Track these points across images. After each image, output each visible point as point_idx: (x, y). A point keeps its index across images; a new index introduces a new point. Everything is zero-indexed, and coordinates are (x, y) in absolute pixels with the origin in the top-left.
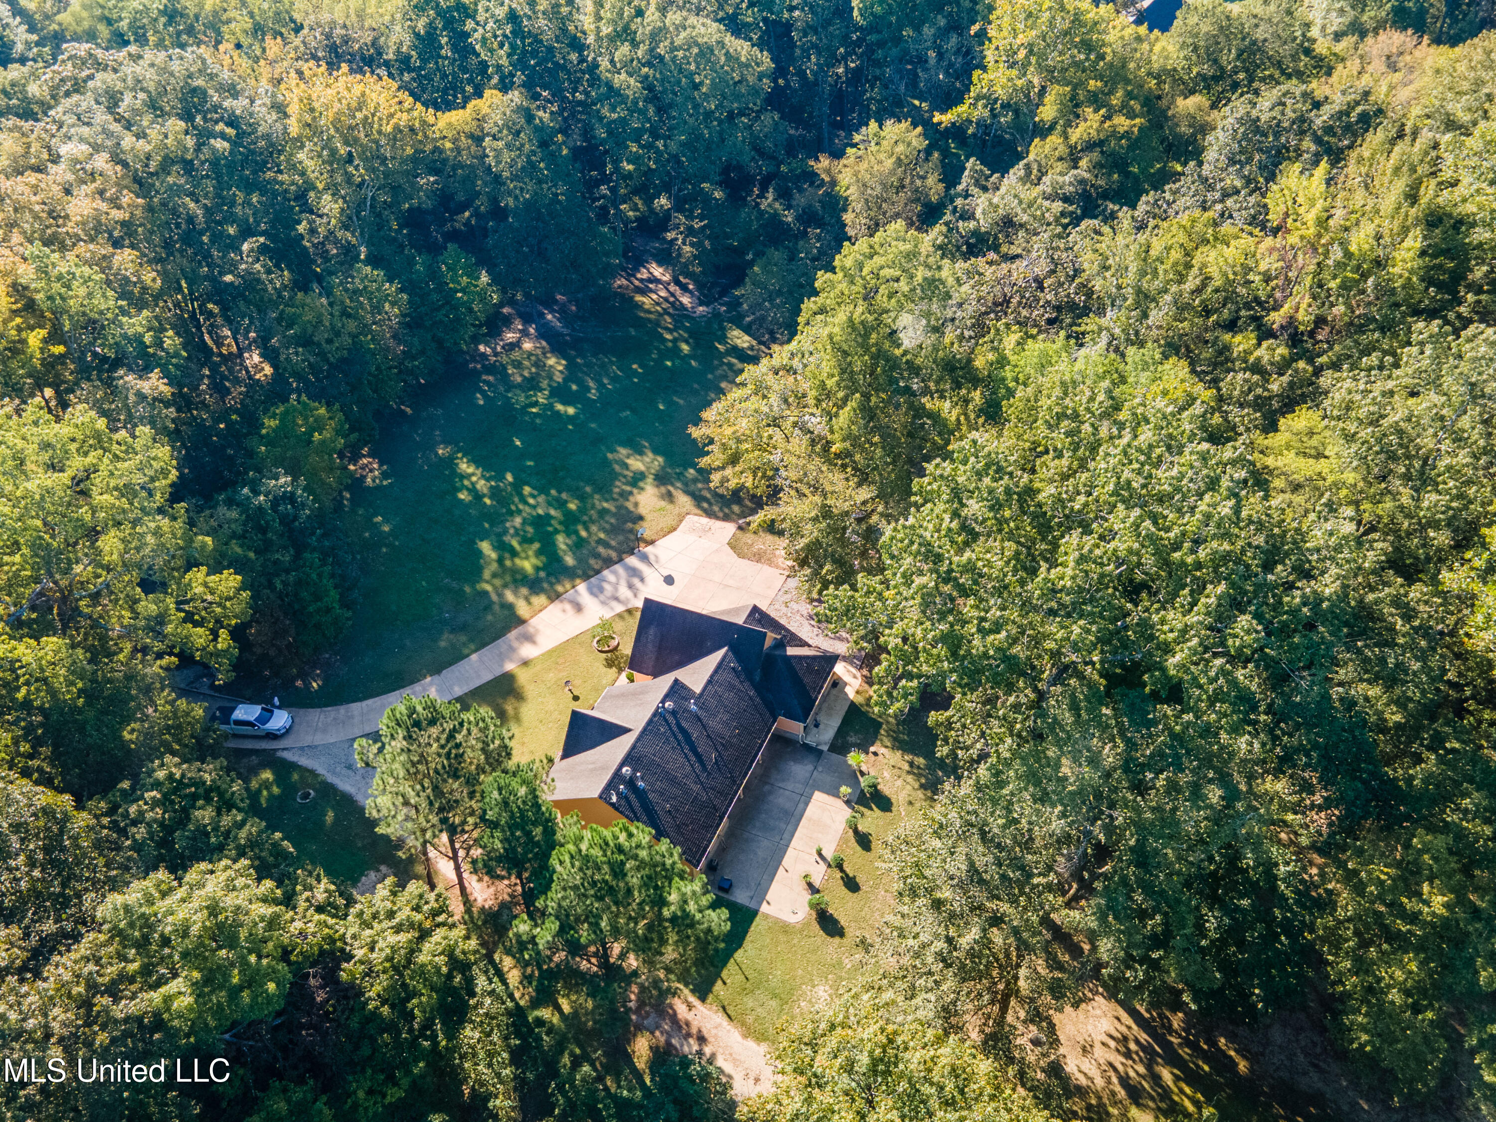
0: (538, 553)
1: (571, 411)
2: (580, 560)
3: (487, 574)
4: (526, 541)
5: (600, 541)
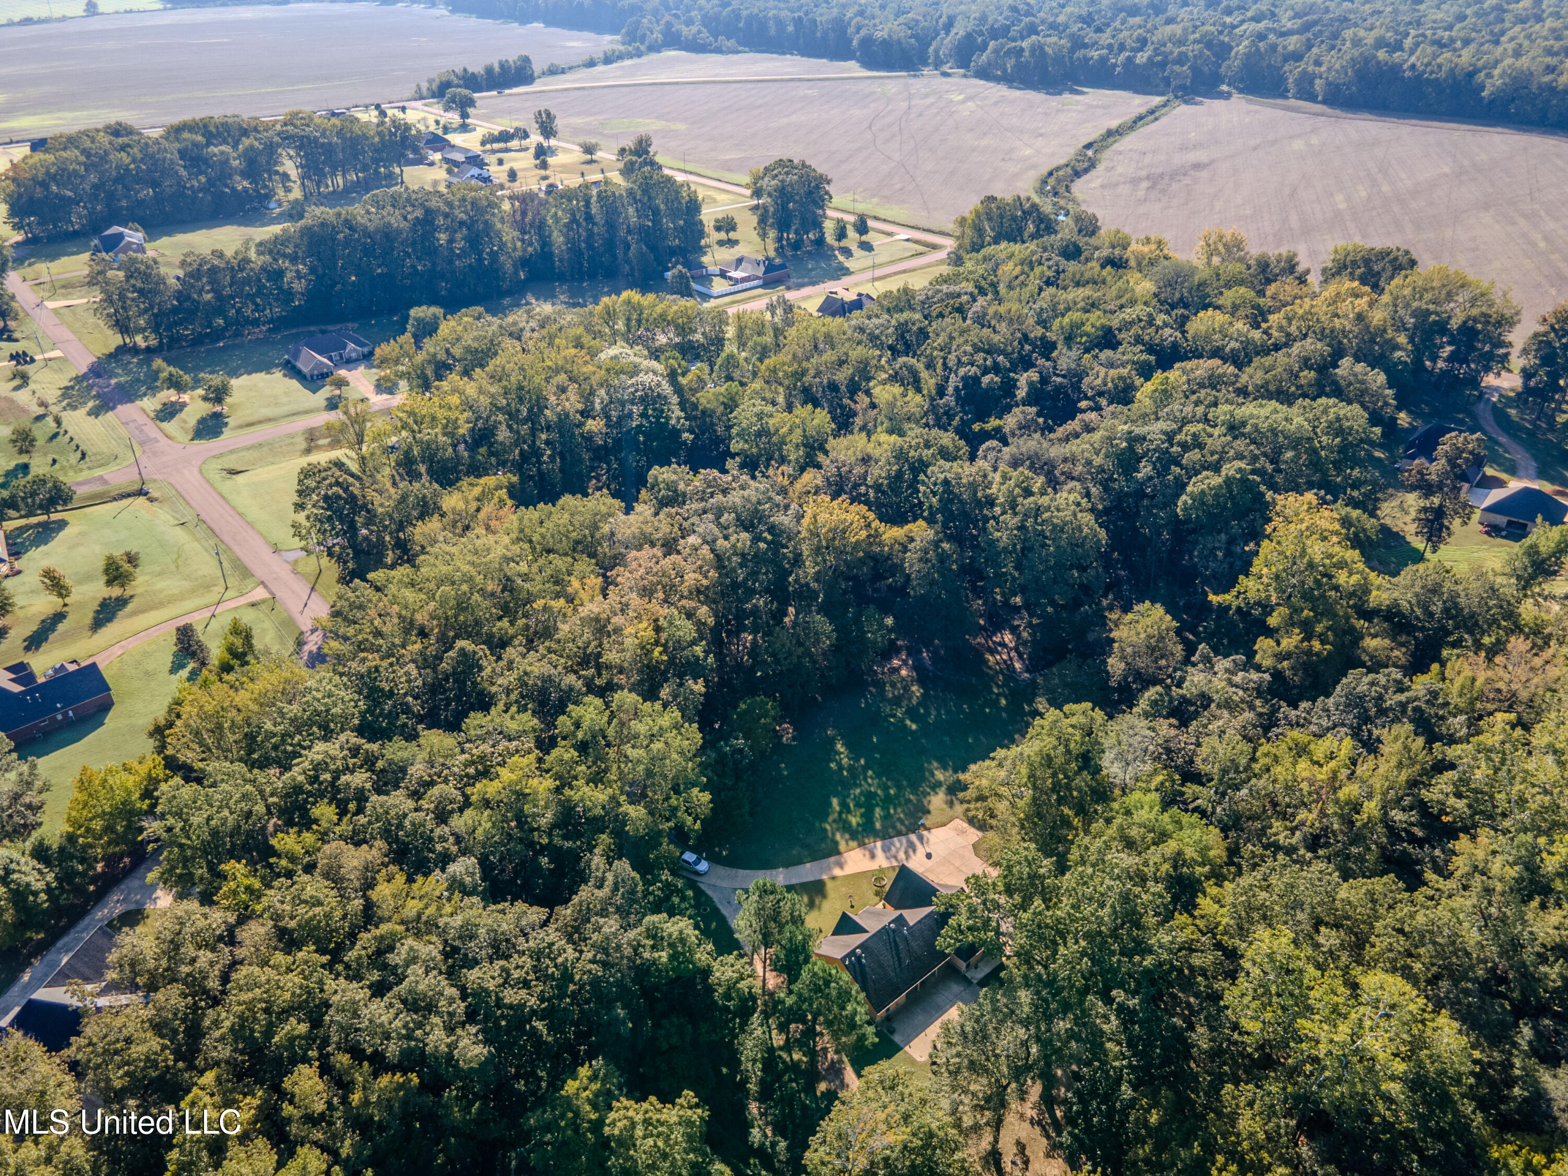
0: (862, 816)
1: (914, 727)
2: (884, 827)
3: (830, 819)
4: (858, 805)
5: (899, 819)
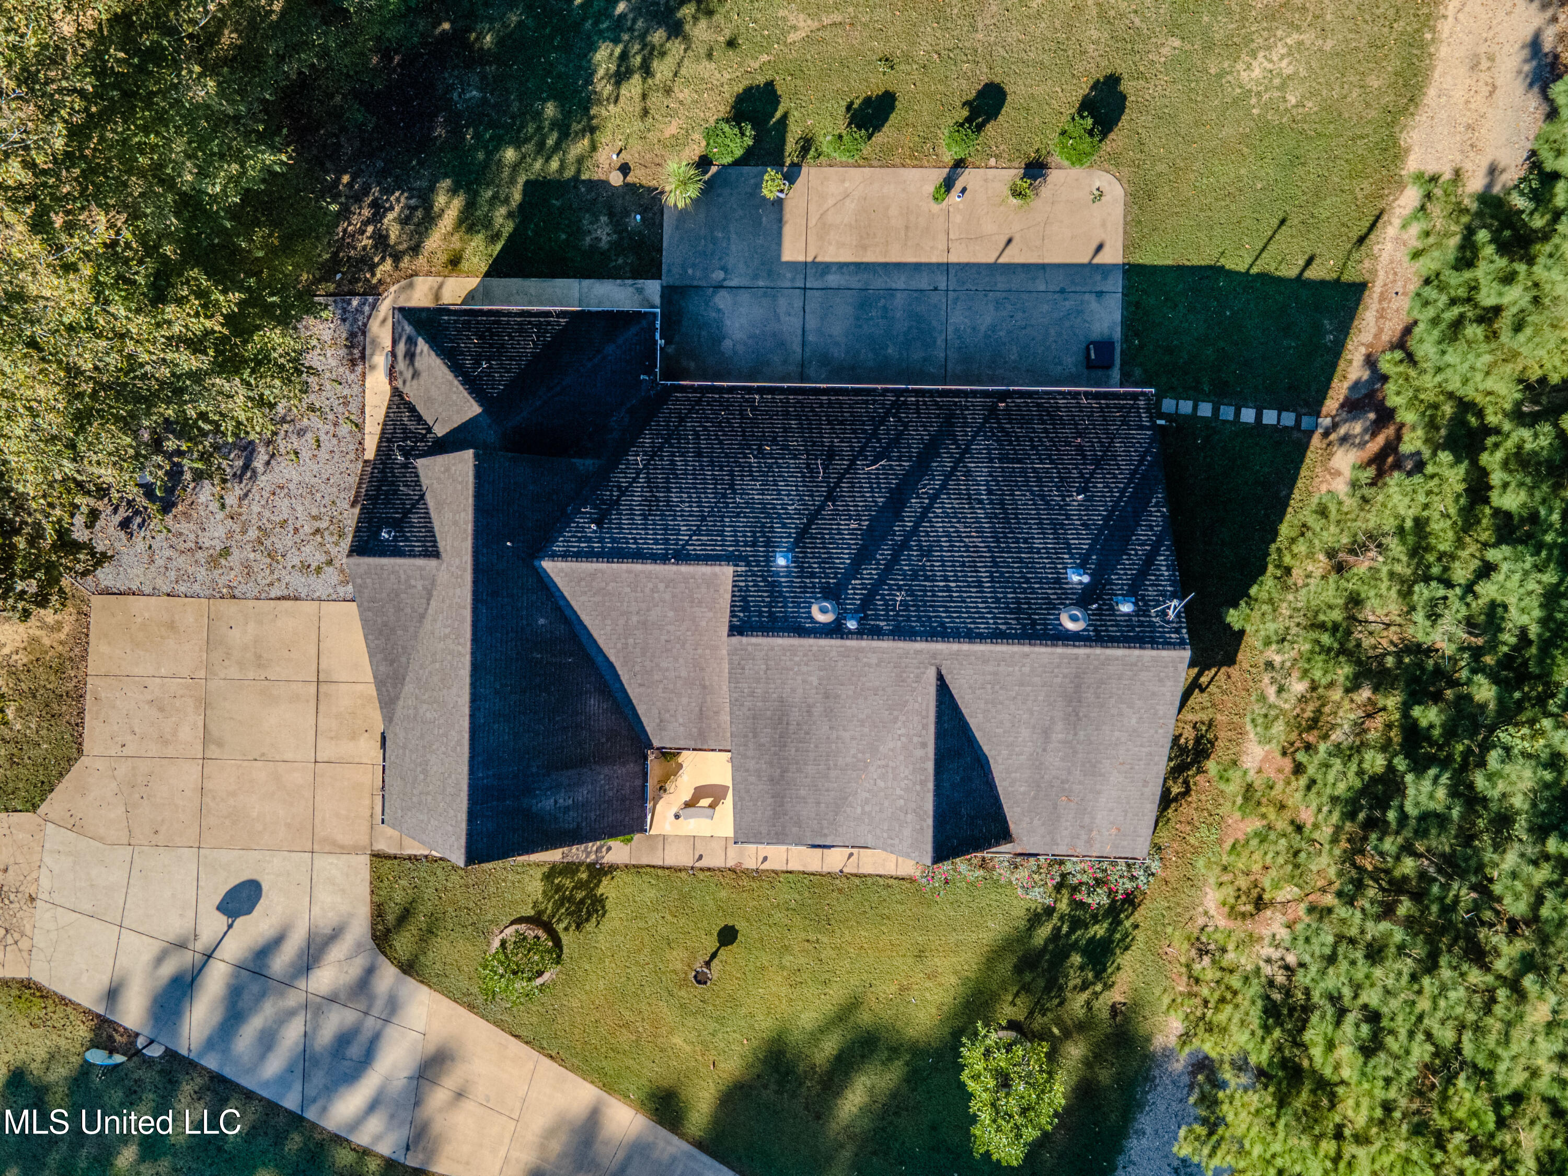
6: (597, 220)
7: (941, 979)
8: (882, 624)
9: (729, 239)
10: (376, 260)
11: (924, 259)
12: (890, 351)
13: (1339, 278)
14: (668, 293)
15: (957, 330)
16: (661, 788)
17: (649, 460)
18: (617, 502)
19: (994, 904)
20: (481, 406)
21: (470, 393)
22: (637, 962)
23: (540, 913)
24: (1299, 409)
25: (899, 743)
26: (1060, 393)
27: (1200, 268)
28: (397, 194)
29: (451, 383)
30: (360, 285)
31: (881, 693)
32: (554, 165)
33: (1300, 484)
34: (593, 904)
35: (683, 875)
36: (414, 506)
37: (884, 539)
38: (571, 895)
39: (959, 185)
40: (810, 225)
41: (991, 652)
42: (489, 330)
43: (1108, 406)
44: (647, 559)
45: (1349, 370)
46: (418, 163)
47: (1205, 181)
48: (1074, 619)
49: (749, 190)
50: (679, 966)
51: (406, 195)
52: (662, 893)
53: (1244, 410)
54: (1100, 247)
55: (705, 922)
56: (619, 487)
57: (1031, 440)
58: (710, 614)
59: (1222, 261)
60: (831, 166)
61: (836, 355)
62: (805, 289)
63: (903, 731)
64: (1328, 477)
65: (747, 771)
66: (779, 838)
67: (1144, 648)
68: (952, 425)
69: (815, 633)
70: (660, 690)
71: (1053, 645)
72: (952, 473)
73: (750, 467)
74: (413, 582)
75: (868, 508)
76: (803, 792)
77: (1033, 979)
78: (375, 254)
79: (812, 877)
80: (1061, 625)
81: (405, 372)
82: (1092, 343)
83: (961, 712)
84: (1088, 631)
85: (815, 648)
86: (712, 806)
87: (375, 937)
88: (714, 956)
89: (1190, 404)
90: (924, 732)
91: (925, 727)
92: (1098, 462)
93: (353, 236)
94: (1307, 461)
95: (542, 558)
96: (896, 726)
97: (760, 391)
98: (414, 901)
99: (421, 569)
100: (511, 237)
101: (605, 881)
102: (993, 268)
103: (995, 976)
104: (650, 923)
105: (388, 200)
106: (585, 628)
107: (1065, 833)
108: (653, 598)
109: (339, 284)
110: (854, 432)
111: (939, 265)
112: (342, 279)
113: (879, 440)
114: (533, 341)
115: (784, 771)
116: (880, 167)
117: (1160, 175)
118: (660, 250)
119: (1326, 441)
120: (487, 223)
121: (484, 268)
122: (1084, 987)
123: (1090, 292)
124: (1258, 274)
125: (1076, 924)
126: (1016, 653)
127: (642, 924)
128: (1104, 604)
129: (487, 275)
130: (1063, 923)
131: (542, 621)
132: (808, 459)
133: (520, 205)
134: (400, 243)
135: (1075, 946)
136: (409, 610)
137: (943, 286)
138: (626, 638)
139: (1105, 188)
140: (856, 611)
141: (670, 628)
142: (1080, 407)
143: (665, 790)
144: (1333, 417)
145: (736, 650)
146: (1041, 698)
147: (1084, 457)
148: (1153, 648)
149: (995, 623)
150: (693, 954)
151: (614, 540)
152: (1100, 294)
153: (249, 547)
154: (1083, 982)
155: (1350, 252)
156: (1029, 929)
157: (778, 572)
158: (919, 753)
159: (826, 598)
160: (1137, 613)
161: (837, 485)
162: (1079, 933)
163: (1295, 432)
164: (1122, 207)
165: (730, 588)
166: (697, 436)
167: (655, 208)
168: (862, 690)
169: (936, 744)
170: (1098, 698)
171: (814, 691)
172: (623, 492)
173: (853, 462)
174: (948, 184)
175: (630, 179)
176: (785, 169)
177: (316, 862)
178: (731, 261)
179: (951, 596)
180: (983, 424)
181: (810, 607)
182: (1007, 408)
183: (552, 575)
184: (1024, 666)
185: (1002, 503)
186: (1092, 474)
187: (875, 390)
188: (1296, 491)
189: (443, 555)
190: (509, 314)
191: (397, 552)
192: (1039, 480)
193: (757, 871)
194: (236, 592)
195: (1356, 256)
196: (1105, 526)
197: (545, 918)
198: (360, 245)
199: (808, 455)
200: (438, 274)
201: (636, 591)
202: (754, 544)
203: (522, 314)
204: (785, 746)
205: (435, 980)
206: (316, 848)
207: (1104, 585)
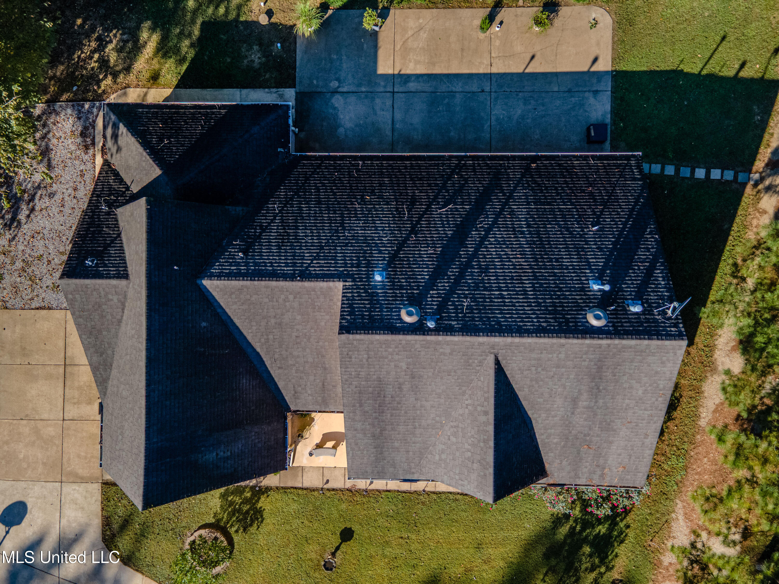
6: (251, 48)
7: (493, 564)
8: (453, 323)
9: (341, 60)
10: (101, 77)
11: (474, 71)
12: (452, 134)
13: (763, 76)
14: (300, 97)
15: (497, 119)
16: (299, 436)
17: (283, 207)
18: (259, 237)
19: (529, 511)
20: (161, 169)
21: (154, 161)
22: (285, 553)
23: (218, 521)
24: (737, 169)
25: (467, 411)
26: (574, 156)
27: (666, 71)
28: (114, 32)
29: (142, 155)
30: (90, 94)
31: (453, 374)
32: (222, 10)
33: (737, 220)
34: (255, 514)
35: (316, 493)
36: (112, 242)
37: (453, 260)
38: (240, 509)
39: (498, 19)
40: (397, 49)
41: (536, 343)
42: (171, 118)
43: (609, 165)
44: (280, 277)
45: (772, 140)
46: (128, 10)
47: (669, 11)
48: (597, 318)
49: (354, 26)
50: (313, 556)
51: (120, 32)
52: (301, 506)
53: (697, 170)
54: (595, 60)
55: (331, 525)
56: (261, 227)
57: (556, 189)
58: (328, 317)
59: (682, 67)
60: (410, 8)
61: (415, 137)
62: (393, 92)
63: (469, 402)
64: (757, 214)
65: (356, 430)
66: (381, 475)
67: (652, 339)
68: (499, 179)
69: (404, 331)
70: (294, 371)
71: (583, 338)
72: (500, 213)
73: (356, 210)
74: (110, 297)
75: (441, 239)
76: (396, 444)
77: (558, 563)
78: (100, 73)
79: (404, 495)
80: (587, 322)
81: (112, 149)
82: (591, 125)
83: (512, 388)
84: (608, 326)
85: (404, 342)
86: (335, 447)
87: (104, 540)
88: (338, 548)
89: (659, 166)
90: (486, 403)
91: (486, 399)
92: (605, 204)
93: (85, 60)
94: (743, 203)
95: (203, 278)
96: (464, 398)
97: (363, 158)
98: (131, 514)
99: (115, 287)
100: (193, 61)
101: (263, 498)
102: (522, 76)
103: (530, 561)
104: (294, 527)
105: (108, 36)
106: (237, 328)
107: (585, 470)
108: (285, 306)
109: (75, 94)
110: (429, 185)
111: (485, 74)
112: (77, 90)
113: (447, 191)
114: (201, 125)
115: (383, 430)
116: (444, 8)
117: (637, 8)
118: (294, 68)
119: (756, 190)
120: (177, 50)
121: (175, 82)
122: (592, 569)
123: (589, 91)
124: (707, 75)
125: (586, 524)
126: (555, 344)
127: (288, 527)
128: (618, 306)
129: (177, 86)
130: (577, 524)
131: (204, 324)
132: (397, 205)
133: (199, 39)
134: (117, 65)
135: (585, 541)
136: (109, 317)
137: (487, 89)
138: (267, 336)
139: (599, 19)
140: (434, 314)
141: (298, 327)
142: (588, 165)
143: (302, 437)
144: (761, 173)
145: (345, 344)
146: (572, 377)
147: (595, 200)
148: (658, 339)
149: (538, 322)
150: (324, 547)
151: (256, 264)
152: (596, 93)
153: (16, 274)
154: (592, 565)
155: (770, 59)
156: (553, 528)
157: (376, 286)
158: (483, 418)
159: (411, 305)
160: (643, 313)
161: (418, 222)
162: (588, 531)
163: (734, 184)
164: (611, 31)
165: (340, 297)
166: (318, 190)
167: (291, 40)
168: (439, 372)
169: (495, 412)
170: (615, 376)
171: (404, 373)
172: (263, 230)
173: (429, 206)
174: (491, 18)
175: (273, 20)
176: (379, 11)
177: (64, 489)
178: (343, 75)
179: (504, 302)
180: (521, 179)
181: (399, 311)
182: (538, 168)
183: (211, 290)
184: (560, 353)
185: (538, 233)
186: (602, 212)
187: (443, 156)
188: (735, 225)
189: (131, 276)
190: (186, 107)
191: (97, 275)
192: (564, 216)
193: (366, 491)
194: (8, 305)
195: (773, 62)
196: (614, 248)
197: (222, 524)
198: (89, 67)
199: (397, 202)
200: (144, 87)
201: (272, 301)
202: (358, 266)
203: (195, 107)
204: (383, 412)
205: (146, 569)
206: (64, 479)
207: (617, 292)
